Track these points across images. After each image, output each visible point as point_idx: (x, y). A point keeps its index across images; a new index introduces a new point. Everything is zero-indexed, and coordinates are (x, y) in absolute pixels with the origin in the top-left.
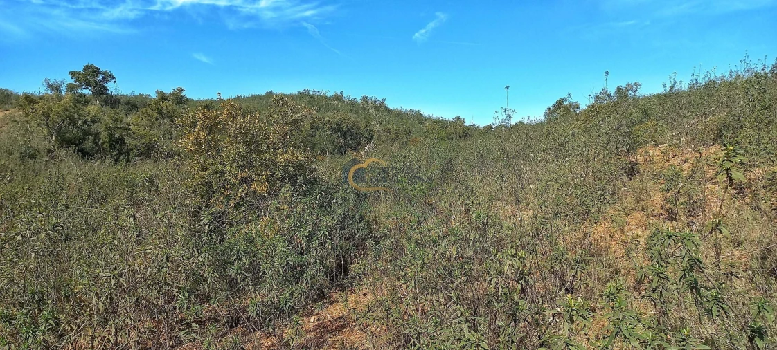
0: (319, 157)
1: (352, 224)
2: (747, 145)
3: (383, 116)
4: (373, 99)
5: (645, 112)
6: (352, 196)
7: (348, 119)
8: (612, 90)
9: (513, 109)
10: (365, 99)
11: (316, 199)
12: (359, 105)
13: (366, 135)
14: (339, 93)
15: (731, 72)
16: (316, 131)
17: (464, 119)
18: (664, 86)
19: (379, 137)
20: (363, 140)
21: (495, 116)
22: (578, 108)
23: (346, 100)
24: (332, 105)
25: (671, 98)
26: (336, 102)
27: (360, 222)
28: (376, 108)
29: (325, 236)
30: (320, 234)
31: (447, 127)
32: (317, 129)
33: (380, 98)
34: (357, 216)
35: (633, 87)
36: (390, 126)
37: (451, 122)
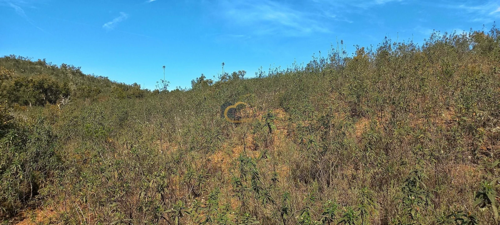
0: (23, 107)
1: (44, 158)
2: (292, 109)
3: (79, 80)
4: (71, 66)
5: (246, 88)
6: (45, 137)
7: (50, 80)
8: (230, 74)
9: (168, 81)
10: (64, 66)
11: (9, 140)
12: (59, 69)
13: (64, 92)
14: (42, 60)
15: (288, 69)
16: (20, 88)
17: (140, 85)
18: (256, 74)
19: (75, 94)
20: (61, 96)
21: (157, 84)
22: (212, 83)
23: (48, 65)
24: (35, 68)
25: (258, 80)
26: (39, 67)
27: (51, 156)
28: (73, 73)
29: (17, 168)
30: (14, 167)
31: (127, 90)
32: (21, 85)
33: (76, 66)
34: (48, 152)
35: (242, 73)
36: (84, 86)
37: (130, 87)
